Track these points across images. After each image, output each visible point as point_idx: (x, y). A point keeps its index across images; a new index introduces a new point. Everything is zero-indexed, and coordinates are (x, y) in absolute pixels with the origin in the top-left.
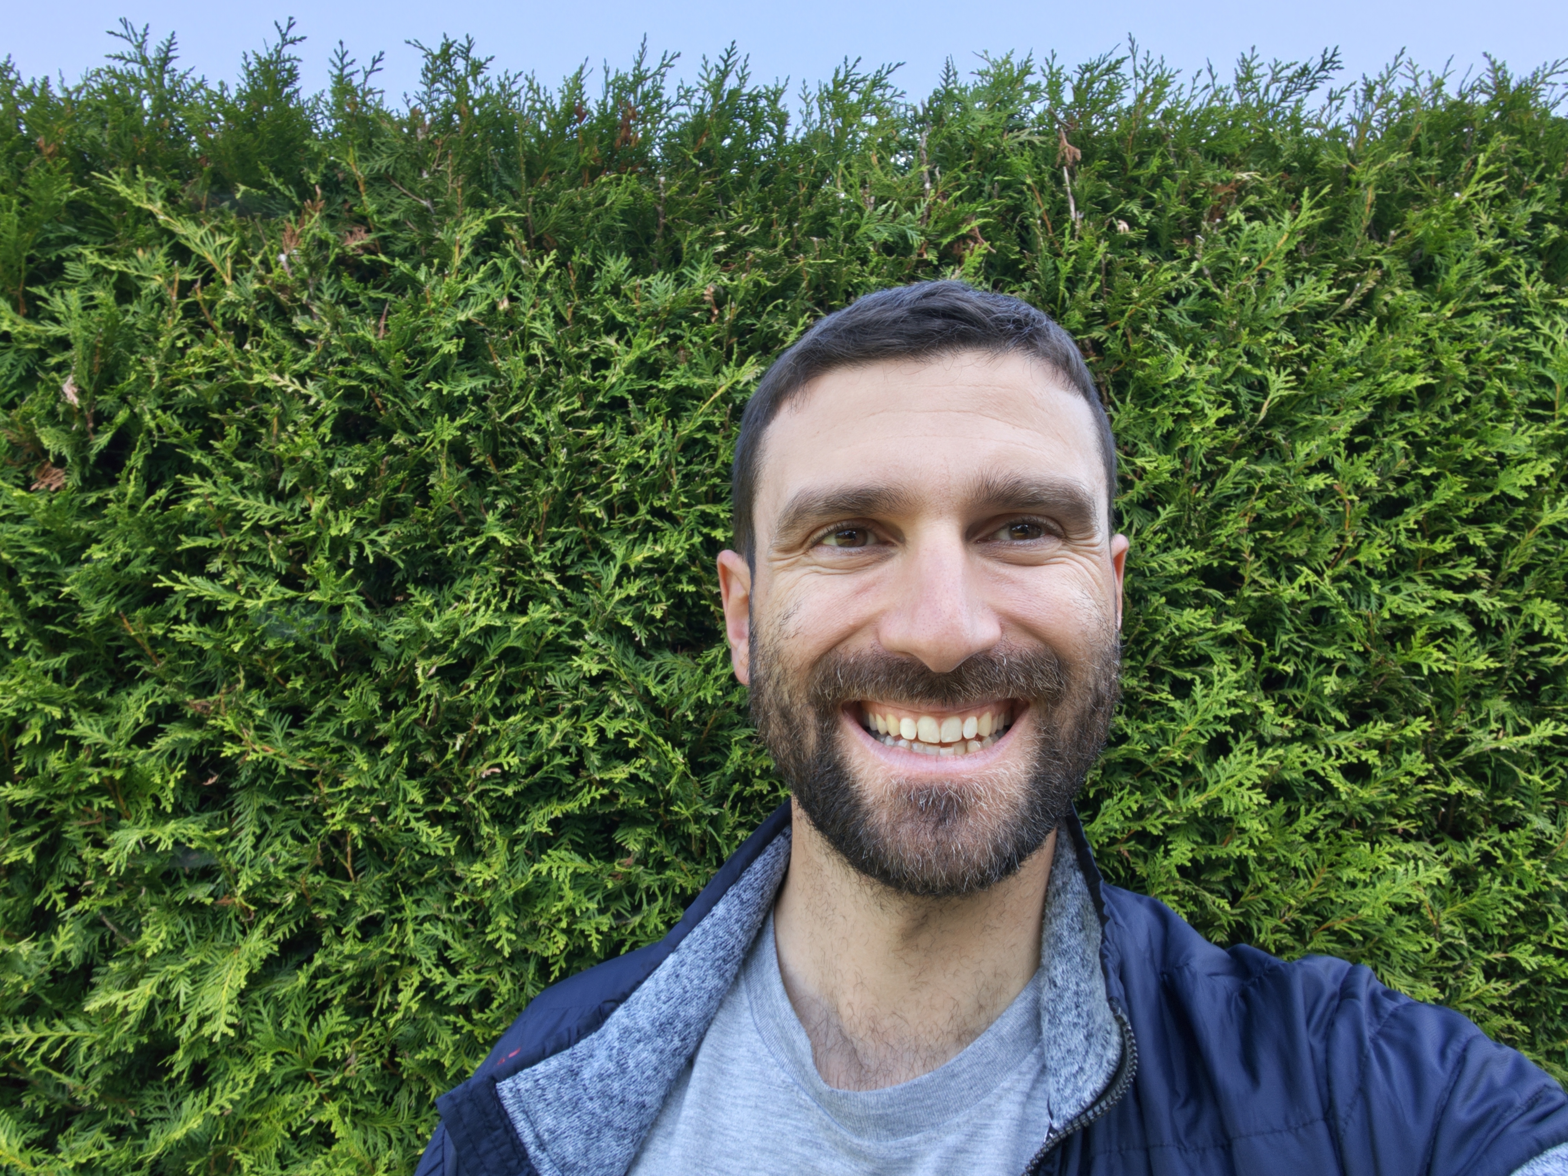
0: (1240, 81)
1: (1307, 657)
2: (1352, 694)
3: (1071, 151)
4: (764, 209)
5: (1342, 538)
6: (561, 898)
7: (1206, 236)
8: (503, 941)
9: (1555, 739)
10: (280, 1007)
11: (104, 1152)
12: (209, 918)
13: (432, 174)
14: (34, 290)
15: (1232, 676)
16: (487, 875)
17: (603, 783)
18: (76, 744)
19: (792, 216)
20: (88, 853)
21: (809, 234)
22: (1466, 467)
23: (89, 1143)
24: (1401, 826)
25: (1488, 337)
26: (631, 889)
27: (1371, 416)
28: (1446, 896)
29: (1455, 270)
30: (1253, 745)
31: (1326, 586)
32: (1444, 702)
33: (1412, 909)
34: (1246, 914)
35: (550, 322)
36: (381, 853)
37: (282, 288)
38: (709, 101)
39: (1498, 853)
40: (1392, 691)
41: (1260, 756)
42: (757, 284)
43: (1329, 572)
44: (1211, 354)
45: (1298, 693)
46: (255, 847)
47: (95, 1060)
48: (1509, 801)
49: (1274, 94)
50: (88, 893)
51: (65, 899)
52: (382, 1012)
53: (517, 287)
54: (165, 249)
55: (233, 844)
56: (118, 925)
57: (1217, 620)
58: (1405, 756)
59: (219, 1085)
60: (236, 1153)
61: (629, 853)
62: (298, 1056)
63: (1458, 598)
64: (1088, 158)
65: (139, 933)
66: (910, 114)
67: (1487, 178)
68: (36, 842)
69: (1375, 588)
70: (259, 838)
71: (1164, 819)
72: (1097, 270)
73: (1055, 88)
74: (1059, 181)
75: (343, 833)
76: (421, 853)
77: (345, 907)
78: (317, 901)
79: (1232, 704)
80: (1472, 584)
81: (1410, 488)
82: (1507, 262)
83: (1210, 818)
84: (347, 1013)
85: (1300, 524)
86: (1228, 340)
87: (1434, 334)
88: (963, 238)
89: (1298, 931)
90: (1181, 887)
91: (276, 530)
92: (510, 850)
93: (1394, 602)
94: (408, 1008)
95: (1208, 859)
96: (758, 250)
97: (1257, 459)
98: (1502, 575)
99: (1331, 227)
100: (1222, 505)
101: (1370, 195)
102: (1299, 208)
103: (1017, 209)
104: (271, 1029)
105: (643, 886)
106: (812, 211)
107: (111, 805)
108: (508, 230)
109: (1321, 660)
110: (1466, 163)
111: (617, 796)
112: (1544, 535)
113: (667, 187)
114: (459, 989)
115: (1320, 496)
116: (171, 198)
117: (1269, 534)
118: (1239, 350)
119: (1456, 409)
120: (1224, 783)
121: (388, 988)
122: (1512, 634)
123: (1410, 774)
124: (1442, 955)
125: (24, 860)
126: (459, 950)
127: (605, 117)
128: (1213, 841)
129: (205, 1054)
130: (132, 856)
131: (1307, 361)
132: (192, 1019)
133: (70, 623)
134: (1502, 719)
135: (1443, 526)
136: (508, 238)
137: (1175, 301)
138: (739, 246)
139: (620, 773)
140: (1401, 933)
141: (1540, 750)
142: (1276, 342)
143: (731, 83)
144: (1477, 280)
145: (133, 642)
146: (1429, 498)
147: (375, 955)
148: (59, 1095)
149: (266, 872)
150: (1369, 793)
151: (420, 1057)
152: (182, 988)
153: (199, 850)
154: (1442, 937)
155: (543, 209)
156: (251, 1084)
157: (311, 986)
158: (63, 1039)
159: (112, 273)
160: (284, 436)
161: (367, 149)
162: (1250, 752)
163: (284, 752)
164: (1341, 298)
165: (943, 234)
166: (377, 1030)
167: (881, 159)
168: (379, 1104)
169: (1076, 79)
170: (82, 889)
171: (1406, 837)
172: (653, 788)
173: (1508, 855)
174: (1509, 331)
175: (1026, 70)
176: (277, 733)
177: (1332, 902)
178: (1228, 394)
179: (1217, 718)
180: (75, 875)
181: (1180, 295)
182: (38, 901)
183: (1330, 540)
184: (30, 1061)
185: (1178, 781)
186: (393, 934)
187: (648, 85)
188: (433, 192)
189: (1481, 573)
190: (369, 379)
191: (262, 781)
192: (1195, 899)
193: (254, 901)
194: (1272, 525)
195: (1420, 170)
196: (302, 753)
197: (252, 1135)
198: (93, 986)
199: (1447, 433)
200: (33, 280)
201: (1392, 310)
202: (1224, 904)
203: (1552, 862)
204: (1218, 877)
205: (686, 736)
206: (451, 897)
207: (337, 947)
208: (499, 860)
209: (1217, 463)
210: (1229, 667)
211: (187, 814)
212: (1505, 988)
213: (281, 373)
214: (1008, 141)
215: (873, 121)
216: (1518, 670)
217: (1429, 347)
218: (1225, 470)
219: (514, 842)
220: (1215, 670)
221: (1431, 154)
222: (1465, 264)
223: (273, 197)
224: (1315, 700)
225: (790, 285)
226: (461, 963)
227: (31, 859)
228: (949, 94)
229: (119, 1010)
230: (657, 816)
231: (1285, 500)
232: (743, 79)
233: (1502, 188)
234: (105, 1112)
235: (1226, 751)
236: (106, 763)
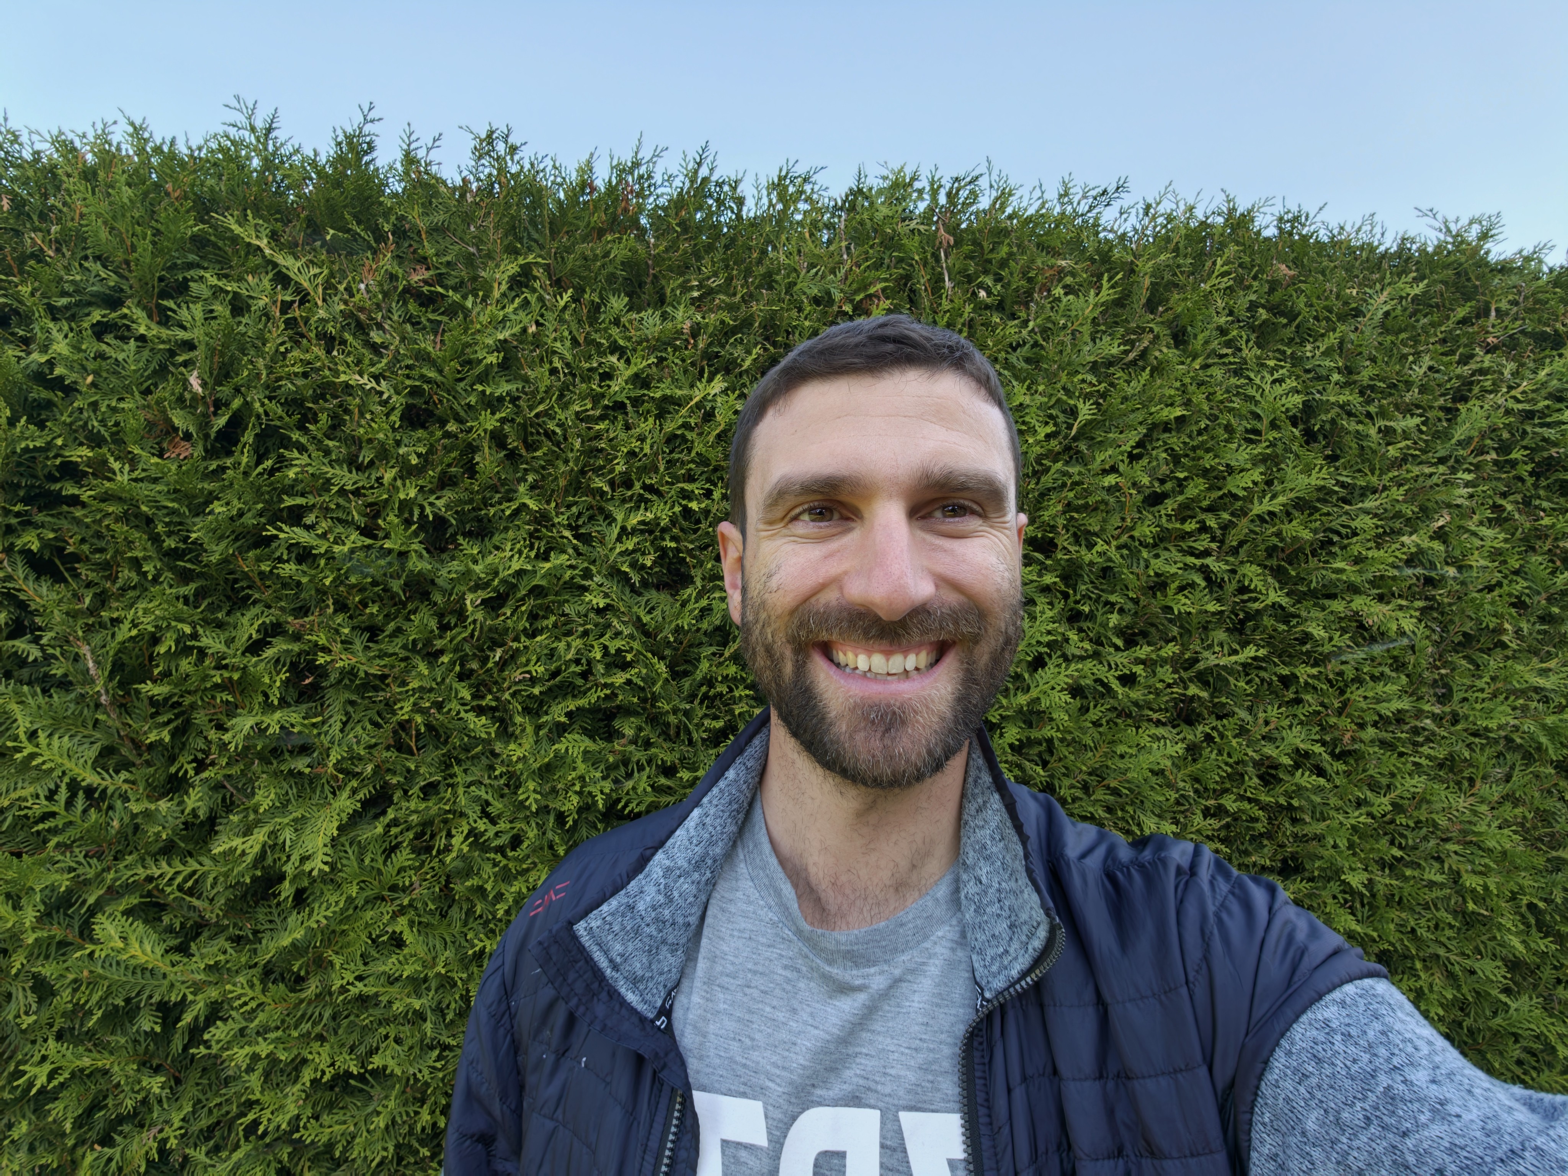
0: (1061, 196)
1: (1097, 601)
2: (1127, 627)
3: (946, 237)
4: (727, 266)
5: (1123, 519)
6: (574, 769)
7: (1037, 304)
8: (531, 800)
9: (1255, 658)
10: (362, 850)
11: (228, 956)
12: (306, 782)
13: (477, 228)
14: (165, 303)
15: (1049, 614)
16: (519, 753)
17: (606, 686)
18: (202, 653)
19: (748, 272)
20: (213, 735)
21: (759, 287)
22: (1205, 473)
23: (216, 949)
24: (1155, 716)
25: (1220, 384)
26: (626, 762)
27: (1145, 435)
28: (1181, 763)
29: (1200, 337)
30: (1061, 660)
31: (1113, 553)
32: (1186, 632)
33: (1159, 773)
34: (1052, 776)
35: (568, 343)
36: (438, 736)
37: (361, 309)
38: (687, 185)
39: (1215, 734)
40: (1153, 625)
41: (1066, 669)
42: (723, 322)
43: (1114, 543)
44: (1041, 388)
45: (1090, 625)
46: (342, 731)
47: (220, 888)
48: (1223, 700)
49: (1083, 208)
50: (213, 764)
51: (195, 768)
52: (439, 852)
53: (542, 316)
54: (270, 275)
55: (325, 728)
56: (236, 788)
57: (1040, 575)
58: (1159, 669)
59: (317, 905)
60: (329, 954)
61: (623, 736)
62: (376, 883)
63: (1198, 562)
64: (958, 243)
65: (253, 794)
66: (832, 203)
67: (1223, 275)
68: (171, 726)
69: (1145, 554)
70: (345, 724)
71: (1000, 711)
72: (963, 325)
73: (934, 193)
74: (937, 259)
75: (409, 721)
76: (469, 736)
77: (410, 776)
78: (389, 770)
79: (1049, 633)
80: (1207, 553)
81: (1169, 486)
82: (1235, 333)
83: (1031, 712)
84: (413, 852)
85: (1096, 509)
86: (1052, 378)
87: (1187, 380)
88: (870, 297)
89: (1085, 787)
90: (1010, 758)
91: (357, 493)
92: (537, 733)
93: (1157, 565)
94: (460, 850)
95: (1028, 738)
96: (723, 297)
97: (1067, 463)
98: (1225, 548)
99: (1119, 303)
100: (1044, 494)
101: (1147, 282)
102: (1099, 288)
103: (907, 277)
104: (355, 864)
105: (635, 759)
106: (762, 270)
107: (230, 698)
108: (535, 272)
109: (1107, 603)
110: (1209, 264)
111: (616, 695)
112: (1252, 521)
113: (656, 246)
114: (497, 834)
115: (1110, 490)
116: (274, 236)
117: (1076, 515)
118: (1058, 386)
119: (1200, 433)
120: (1042, 687)
121: (444, 834)
122: (1230, 588)
123: (1162, 681)
124: (1178, 803)
125: (162, 740)
126: (497, 807)
127: (611, 189)
128: (1030, 725)
129: (306, 883)
130: (247, 737)
131: (1104, 395)
132: (295, 858)
133: (196, 560)
134: (1221, 645)
135: (1189, 513)
136: (535, 278)
137: (1014, 349)
138: (710, 292)
139: (619, 678)
140: (1152, 789)
141: (1245, 665)
142: (1083, 381)
143: (704, 172)
144: (1214, 344)
145: (246, 576)
146: (1181, 493)
147: (434, 810)
148: (192, 914)
149: (350, 749)
150: (1136, 694)
151: (468, 884)
152: (288, 835)
153: (300, 733)
154: (1178, 791)
155: (563, 258)
156: (341, 905)
157: (386, 832)
158: (194, 872)
159: (227, 292)
160: (363, 422)
161: (428, 207)
162: (1059, 666)
163: (364, 660)
164: (1126, 352)
165: (856, 292)
166: (435, 863)
167: (812, 235)
168: (437, 917)
169: (948, 186)
170: (208, 761)
171: (1158, 723)
172: (642, 689)
173: (1222, 736)
174: (1233, 381)
175: (914, 179)
176: (358, 646)
177: (1107, 767)
178: (1051, 417)
179: (1038, 642)
180: (202, 751)
181: (1019, 345)
182: (173, 770)
183: (1115, 521)
184: (168, 890)
185: (1010, 686)
186: (448, 795)
187: (643, 170)
188: (479, 241)
189: (1214, 546)
190: (429, 381)
191: (346, 681)
192: (1020, 767)
193: (341, 771)
194: (1078, 510)
195: (1179, 266)
196: (378, 661)
197: (342, 941)
198: (216, 833)
199: (1194, 449)
200: (163, 295)
201: (1160, 363)
202: (1039, 769)
203: (1249, 740)
204: (1035, 750)
205: (667, 652)
206: (492, 768)
207: (404, 804)
208: (528, 742)
209: (1042, 465)
210: (1046, 607)
211: (289, 705)
212: (1215, 823)
213: (361, 374)
214: (901, 228)
215: (807, 207)
216: (1232, 612)
217: (1183, 389)
218: (1048, 470)
219: (539, 728)
220: (1038, 609)
221: (1185, 256)
222: (1207, 333)
223: (356, 240)
224: (1102, 631)
225: (746, 324)
226: (499, 816)
227: (167, 739)
228: (860, 191)
229: (238, 852)
230: (644, 709)
231: (1087, 492)
232: (712, 170)
233: (1231, 283)
234: (228, 926)
235: (1043, 665)
236: (226, 667)
